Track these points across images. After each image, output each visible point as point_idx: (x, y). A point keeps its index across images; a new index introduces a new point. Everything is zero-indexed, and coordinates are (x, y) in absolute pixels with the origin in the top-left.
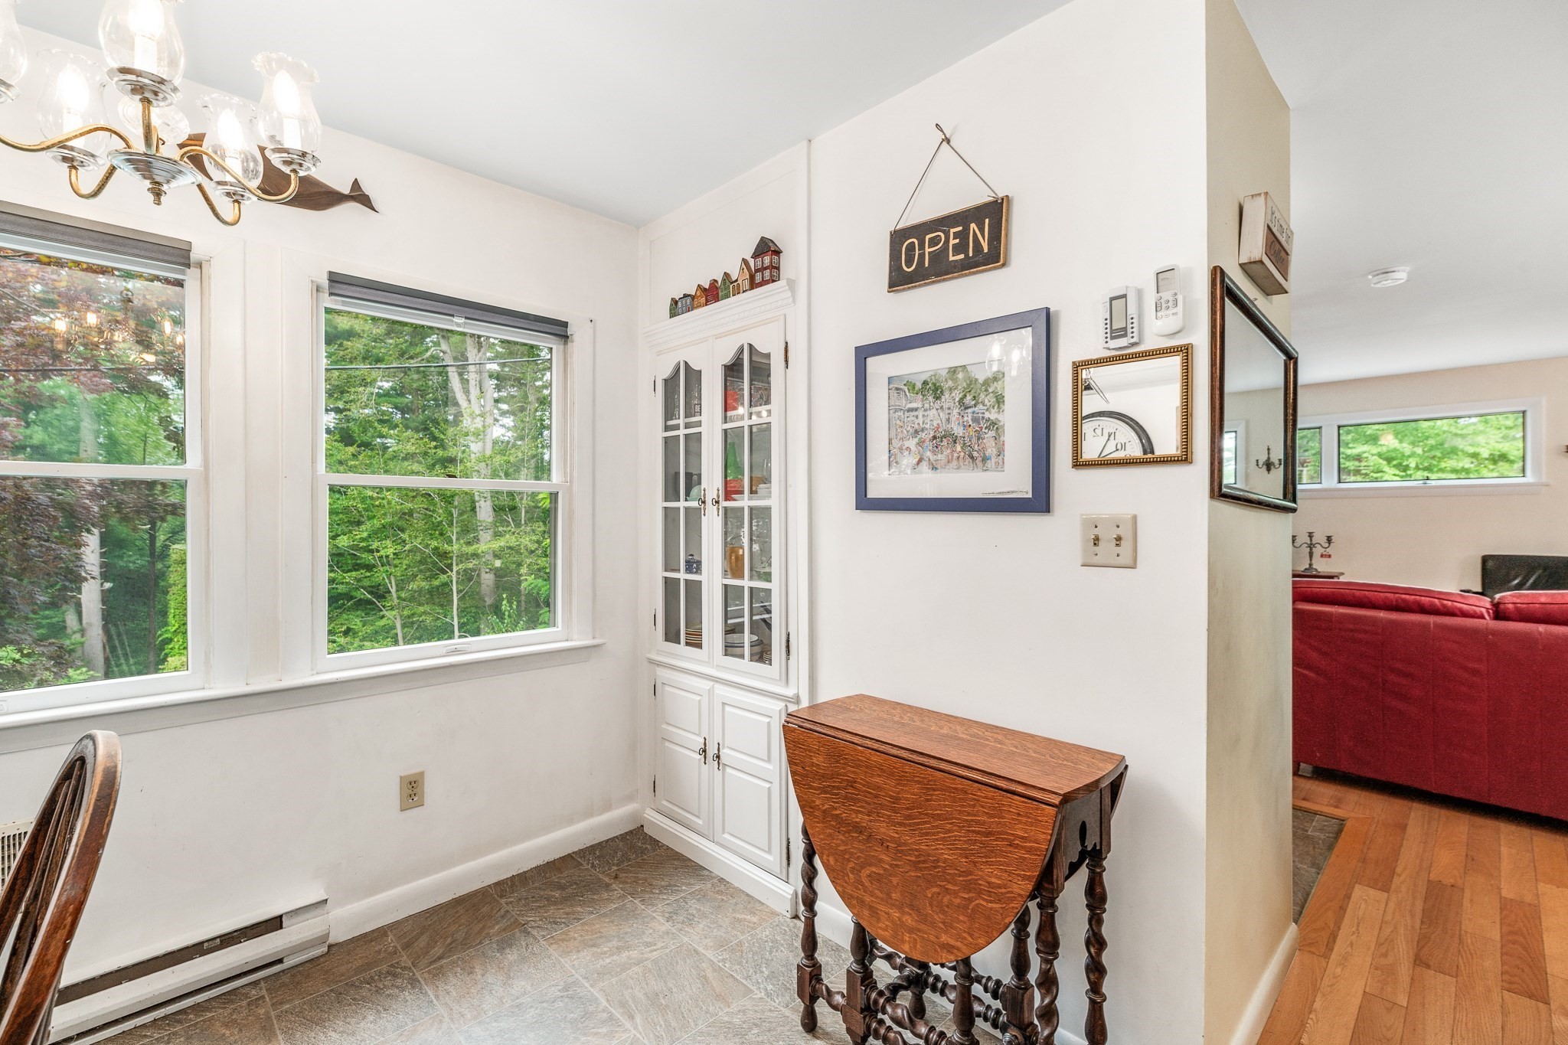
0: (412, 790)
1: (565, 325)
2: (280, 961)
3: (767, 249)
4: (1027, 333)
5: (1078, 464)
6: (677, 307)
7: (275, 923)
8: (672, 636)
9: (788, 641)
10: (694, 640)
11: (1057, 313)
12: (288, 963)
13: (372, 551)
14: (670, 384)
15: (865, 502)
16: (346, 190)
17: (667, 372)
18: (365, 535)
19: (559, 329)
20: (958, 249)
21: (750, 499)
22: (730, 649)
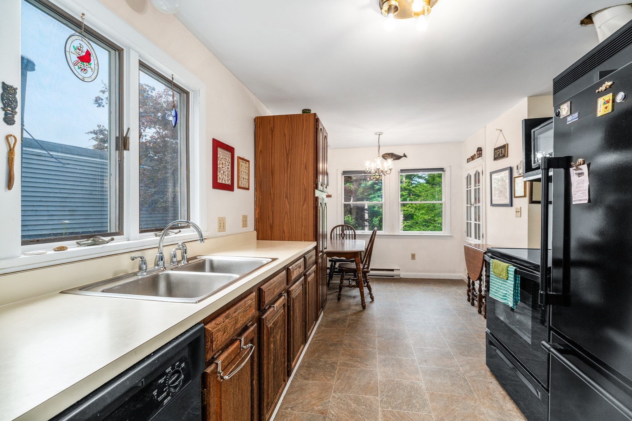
0: (413, 256)
1: (443, 169)
2: (393, 276)
3: (480, 150)
4: (508, 171)
5: (514, 197)
6: (469, 160)
7: (393, 270)
8: (468, 236)
9: (483, 235)
10: (471, 237)
11: (513, 167)
12: (395, 277)
13: (435, 221)
14: (467, 177)
15: (492, 205)
16: (403, 155)
17: (467, 176)
18: (433, 215)
19: (442, 169)
20: (501, 154)
21: (478, 204)
22: (476, 238)
